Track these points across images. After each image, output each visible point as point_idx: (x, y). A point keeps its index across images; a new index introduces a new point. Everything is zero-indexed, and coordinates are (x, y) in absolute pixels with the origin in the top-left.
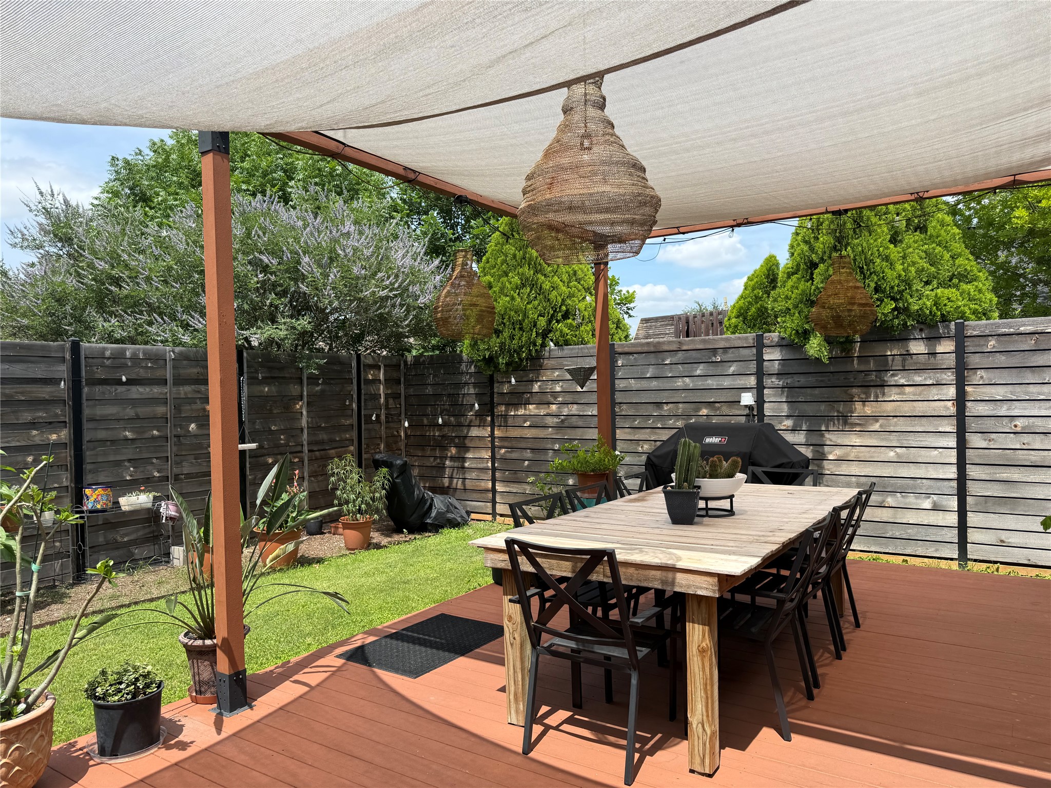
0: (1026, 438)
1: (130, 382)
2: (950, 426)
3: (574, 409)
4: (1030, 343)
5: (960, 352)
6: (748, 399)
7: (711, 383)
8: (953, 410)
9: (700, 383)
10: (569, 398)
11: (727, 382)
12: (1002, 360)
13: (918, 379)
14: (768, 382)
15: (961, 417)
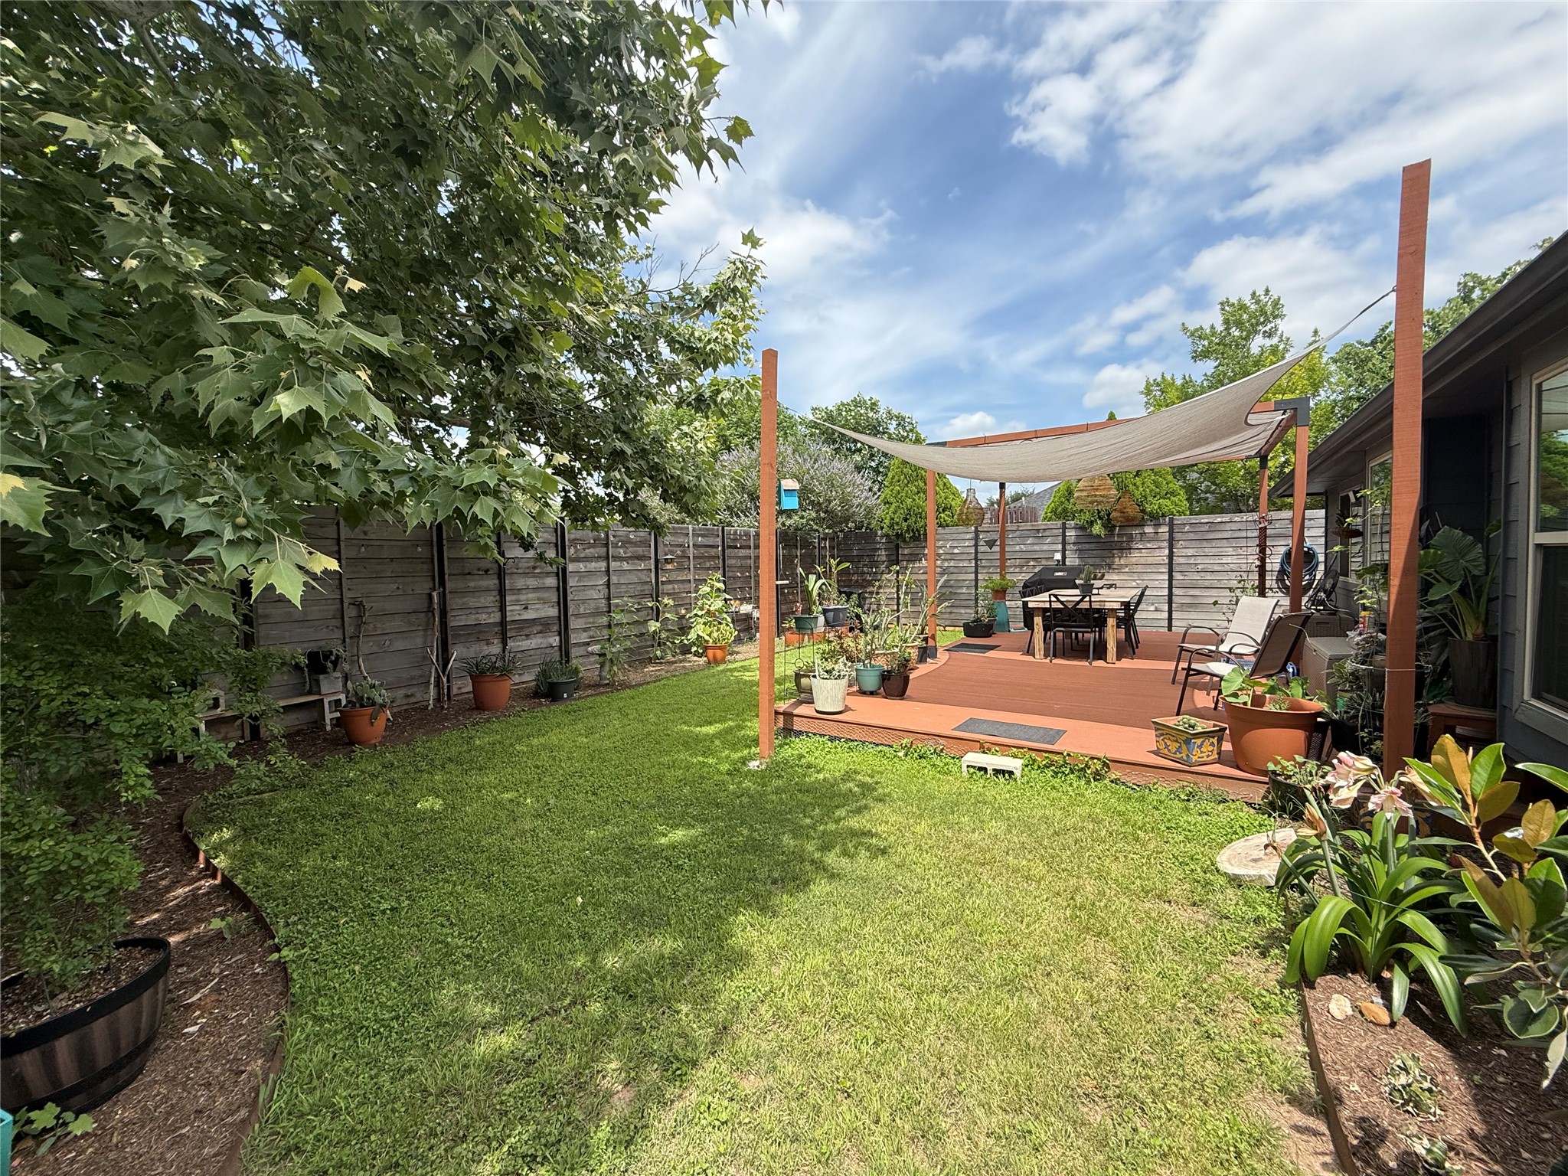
0: (1203, 574)
1: (741, 547)
2: (1165, 569)
3: (952, 563)
4: (1207, 528)
5: (1171, 532)
6: (1058, 556)
7: (1036, 548)
8: (1167, 561)
9: (1030, 548)
10: (948, 557)
11: (1045, 548)
12: (1192, 536)
13: (1149, 546)
14: (1068, 547)
15: (1171, 564)
